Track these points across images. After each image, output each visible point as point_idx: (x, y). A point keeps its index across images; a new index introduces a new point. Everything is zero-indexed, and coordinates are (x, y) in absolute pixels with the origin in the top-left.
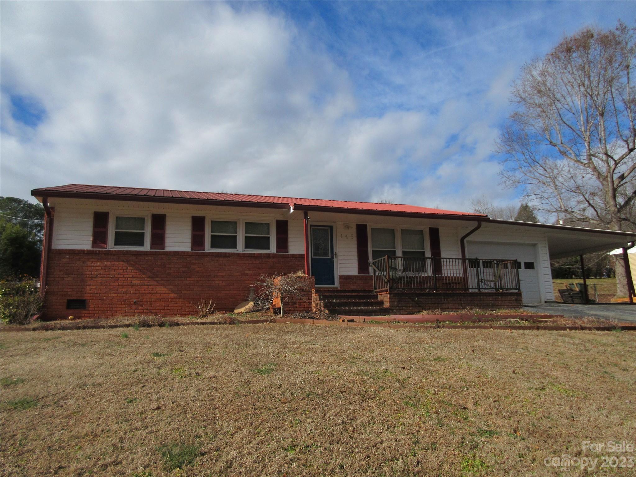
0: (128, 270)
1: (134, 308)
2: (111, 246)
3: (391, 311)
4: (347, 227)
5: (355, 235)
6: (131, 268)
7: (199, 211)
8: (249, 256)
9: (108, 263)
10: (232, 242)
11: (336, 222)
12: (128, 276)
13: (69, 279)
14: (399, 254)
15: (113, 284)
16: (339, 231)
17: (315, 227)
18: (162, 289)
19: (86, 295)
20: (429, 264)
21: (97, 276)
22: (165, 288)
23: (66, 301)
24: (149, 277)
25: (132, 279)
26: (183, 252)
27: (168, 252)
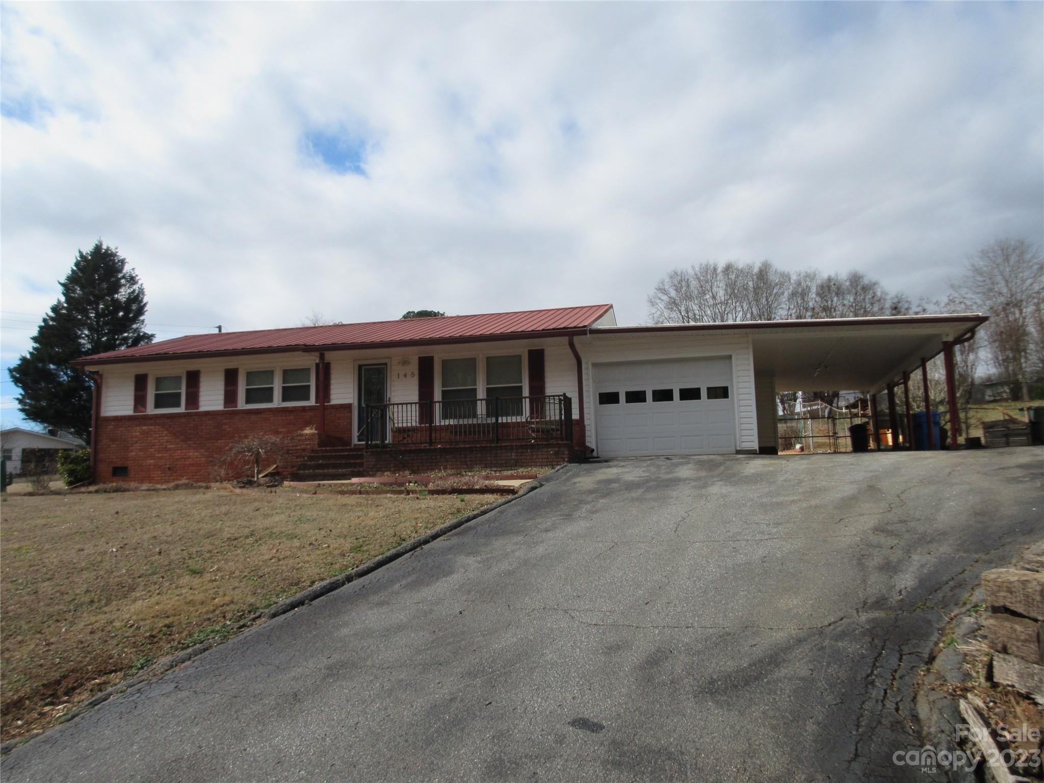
0: (163, 435)
1: (169, 475)
2: (151, 409)
3: (365, 474)
4: (405, 362)
5: (416, 372)
6: (166, 432)
7: (232, 362)
8: (282, 411)
9: (146, 427)
10: (267, 395)
11: (391, 358)
12: (163, 441)
13: (114, 446)
14: (481, 394)
15: (150, 450)
16: (395, 369)
17: (368, 367)
18: (195, 454)
19: (130, 462)
20: (526, 405)
21: (136, 442)
22: (197, 452)
23: (111, 468)
24: (182, 441)
25: (167, 444)
26: (213, 412)
27: (202, 412)
